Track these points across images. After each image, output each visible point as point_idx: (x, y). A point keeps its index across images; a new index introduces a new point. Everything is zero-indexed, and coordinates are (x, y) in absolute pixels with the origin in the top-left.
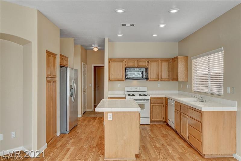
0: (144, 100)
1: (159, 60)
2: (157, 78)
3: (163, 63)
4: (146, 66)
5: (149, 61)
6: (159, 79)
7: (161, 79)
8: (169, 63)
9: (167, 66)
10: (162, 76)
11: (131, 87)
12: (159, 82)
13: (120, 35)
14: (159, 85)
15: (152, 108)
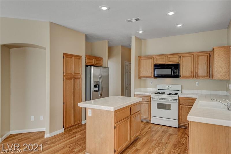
0: (171, 100)
1: (195, 54)
2: (191, 76)
3: (200, 57)
4: (178, 62)
5: (182, 56)
6: (195, 76)
7: (198, 77)
8: (209, 57)
9: (206, 61)
10: (198, 72)
11: (162, 85)
12: (194, 80)
13: (141, 32)
14: (197, 84)
15: (182, 109)
